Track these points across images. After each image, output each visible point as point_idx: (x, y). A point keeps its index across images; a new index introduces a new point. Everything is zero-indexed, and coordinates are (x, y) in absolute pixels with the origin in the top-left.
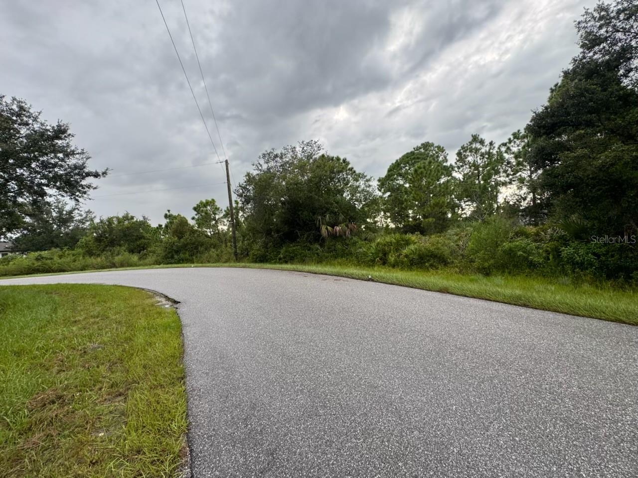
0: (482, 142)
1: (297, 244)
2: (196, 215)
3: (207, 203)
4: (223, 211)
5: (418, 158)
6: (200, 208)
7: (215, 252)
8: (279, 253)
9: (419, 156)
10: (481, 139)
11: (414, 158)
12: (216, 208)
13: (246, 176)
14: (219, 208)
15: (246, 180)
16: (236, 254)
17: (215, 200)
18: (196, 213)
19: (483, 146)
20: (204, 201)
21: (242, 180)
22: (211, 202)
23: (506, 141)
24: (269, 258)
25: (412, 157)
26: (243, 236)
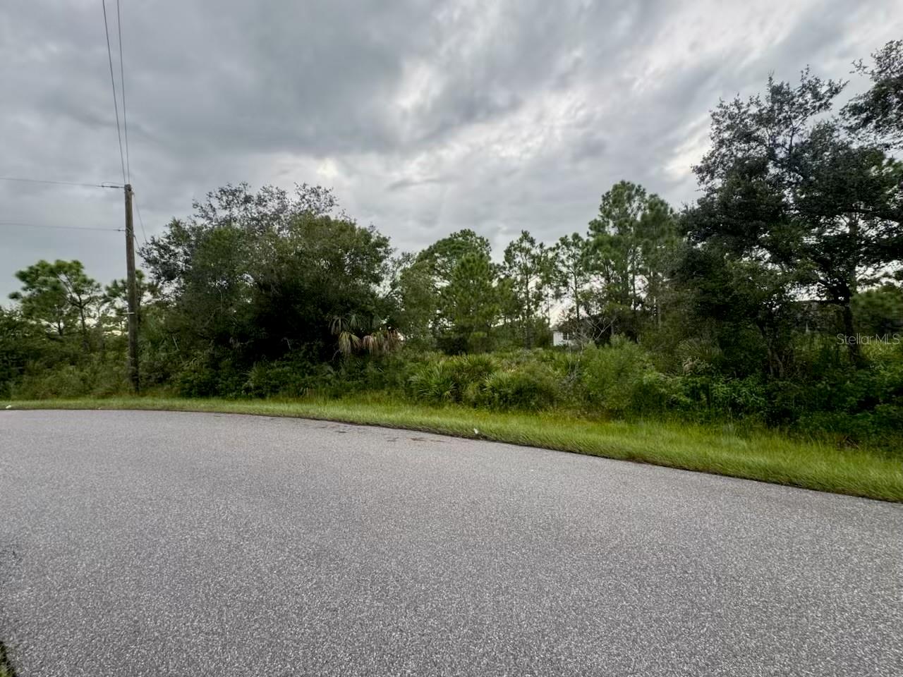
0: (532, 242)
1: (285, 363)
2: (25, 289)
3: (60, 268)
4: (103, 288)
5: (459, 248)
6: (38, 276)
7: (77, 372)
8: (246, 378)
9: (461, 246)
10: (532, 238)
11: (454, 248)
12: (85, 281)
13: (171, 226)
14: (93, 281)
15: (169, 233)
16: (135, 378)
17: (83, 264)
18: (24, 285)
19: (533, 247)
20: (52, 262)
21: (161, 232)
22: (70, 267)
23: (554, 246)
24: (222, 389)
25: (452, 246)
26: (153, 342)
